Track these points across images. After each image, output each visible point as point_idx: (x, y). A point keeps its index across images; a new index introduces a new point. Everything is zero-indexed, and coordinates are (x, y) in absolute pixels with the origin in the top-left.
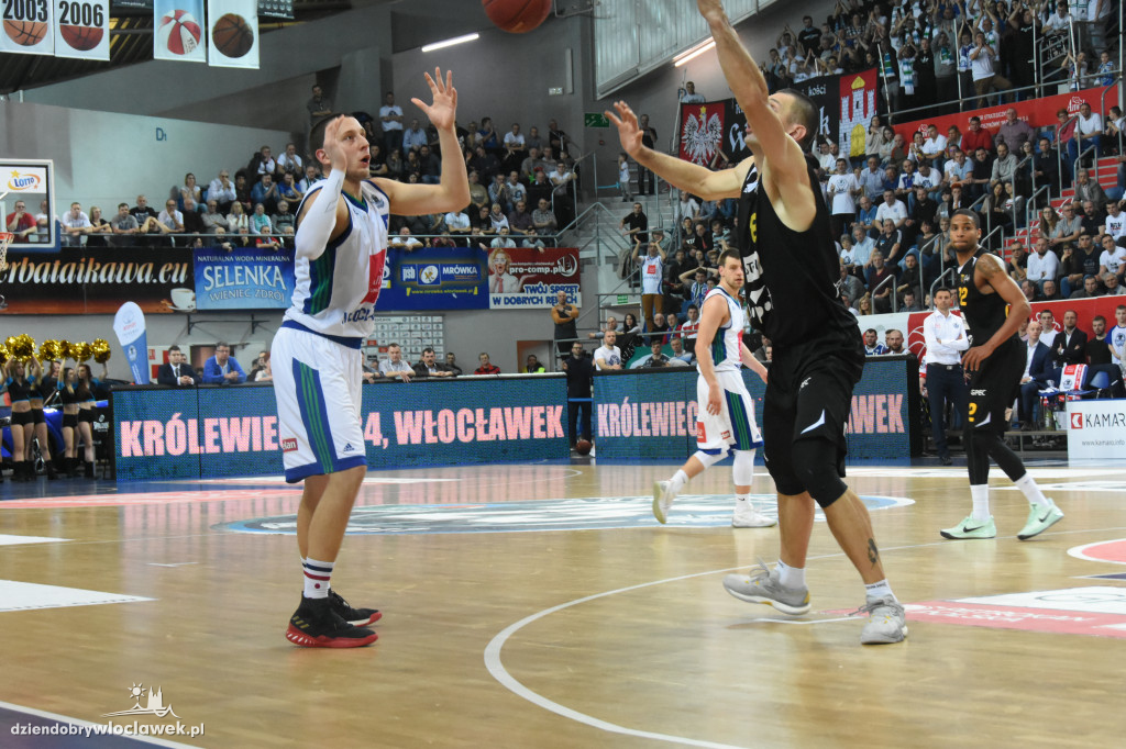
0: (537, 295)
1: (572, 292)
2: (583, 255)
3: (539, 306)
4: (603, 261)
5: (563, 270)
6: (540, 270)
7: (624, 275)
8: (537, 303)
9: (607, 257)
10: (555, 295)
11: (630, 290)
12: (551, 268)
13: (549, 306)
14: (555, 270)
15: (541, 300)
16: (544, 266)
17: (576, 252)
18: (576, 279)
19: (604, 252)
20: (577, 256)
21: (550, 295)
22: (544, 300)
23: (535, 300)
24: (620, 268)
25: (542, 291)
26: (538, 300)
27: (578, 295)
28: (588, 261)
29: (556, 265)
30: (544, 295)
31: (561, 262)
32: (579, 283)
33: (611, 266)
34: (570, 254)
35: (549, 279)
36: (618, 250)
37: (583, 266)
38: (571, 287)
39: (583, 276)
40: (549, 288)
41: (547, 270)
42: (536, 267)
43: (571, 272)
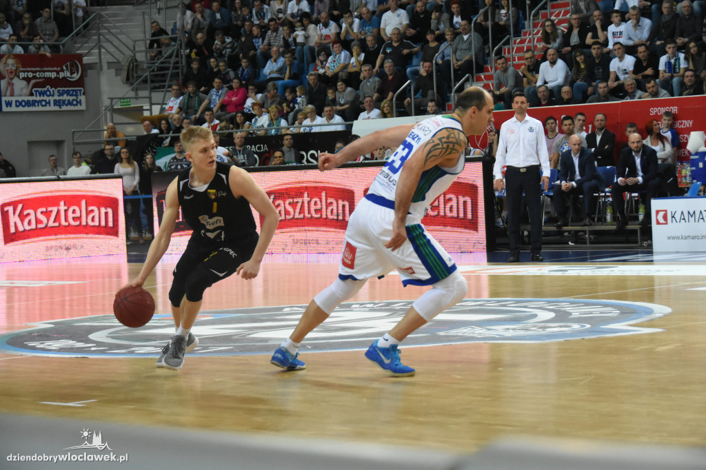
0: (45, 98)
1: (77, 95)
2: (86, 60)
3: (47, 108)
4: (105, 66)
5: (69, 75)
6: (47, 74)
7: (128, 79)
8: (46, 105)
9: (108, 63)
10: (61, 98)
11: (132, 94)
12: (58, 73)
13: (57, 108)
14: (62, 75)
15: (49, 103)
16: (51, 71)
17: (80, 57)
18: (80, 83)
19: (106, 58)
20: (81, 61)
21: (56, 97)
22: (52, 103)
23: (44, 103)
24: (124, 74)
25: (50, 95)
26: (46, 103)
27: (83, 98)
28: (91, 66)
29: (63, 71)
30: (51, 99)
31: (67, 67)
32: (83, 87)
33: (113, 71)
34: (74, 60)
35: (56, 83)
36: (120, 57)
37: (86, 71)
38: (76, 91)
39: (87, 80)
40: (56, 91)
41: (53, 75)
42: (44, 71)
43: (76, 76)
